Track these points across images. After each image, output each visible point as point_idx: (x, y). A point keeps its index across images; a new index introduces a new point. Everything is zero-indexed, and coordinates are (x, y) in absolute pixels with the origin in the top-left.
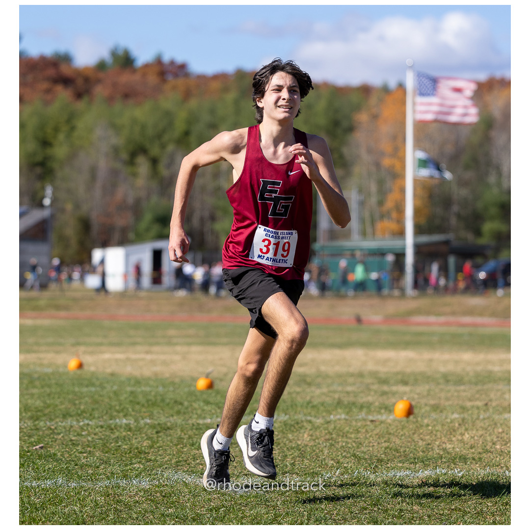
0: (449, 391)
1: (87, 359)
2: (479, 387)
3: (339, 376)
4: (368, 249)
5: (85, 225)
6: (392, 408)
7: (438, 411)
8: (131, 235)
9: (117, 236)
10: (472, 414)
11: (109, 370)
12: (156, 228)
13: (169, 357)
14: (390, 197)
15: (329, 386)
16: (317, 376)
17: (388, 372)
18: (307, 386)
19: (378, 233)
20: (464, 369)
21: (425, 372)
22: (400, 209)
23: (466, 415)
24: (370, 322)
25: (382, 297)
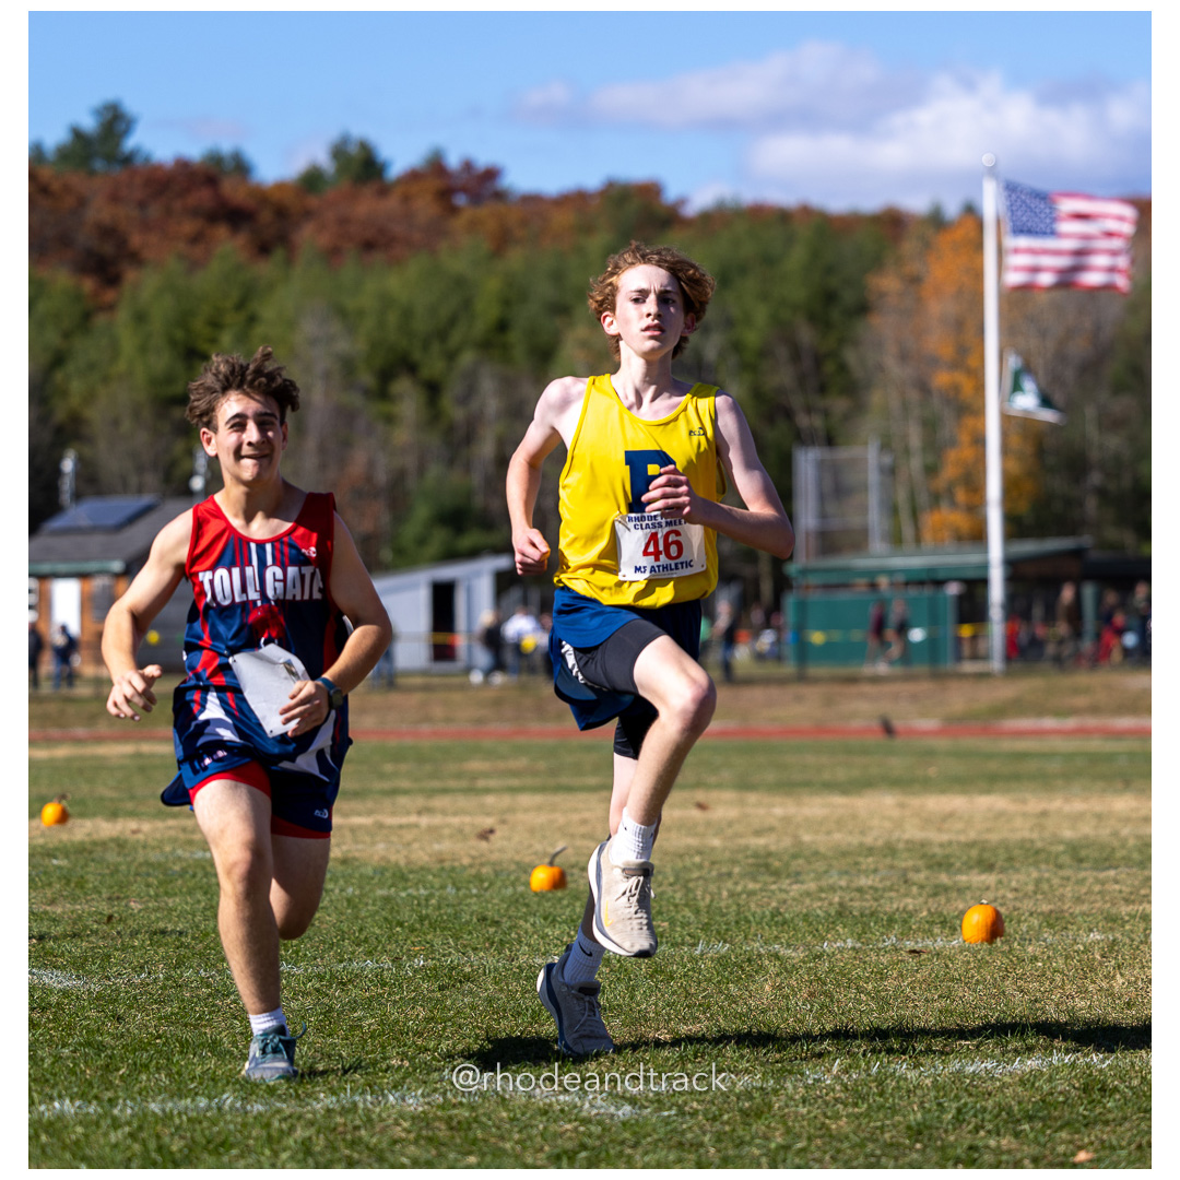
0: (1081, 882)
3: (844, 853)
4: (905, 572)
6: (957, 922)
7: (1058, 928)
8: (386, 554)
10: (1132, 931)
11: (336, 853)
12: (440, 537)
13: (467, 819)
14: (952, 455)
15: (818, 877)
16: (795, 856)
17: (950, 843)
18: (772, 879)
19: (927, 536)
20: (1115, 834)
21: (1032, 841)
22: (974, 481)
23: (1118, 935)
24: (912, 733)
25: (938, 676)
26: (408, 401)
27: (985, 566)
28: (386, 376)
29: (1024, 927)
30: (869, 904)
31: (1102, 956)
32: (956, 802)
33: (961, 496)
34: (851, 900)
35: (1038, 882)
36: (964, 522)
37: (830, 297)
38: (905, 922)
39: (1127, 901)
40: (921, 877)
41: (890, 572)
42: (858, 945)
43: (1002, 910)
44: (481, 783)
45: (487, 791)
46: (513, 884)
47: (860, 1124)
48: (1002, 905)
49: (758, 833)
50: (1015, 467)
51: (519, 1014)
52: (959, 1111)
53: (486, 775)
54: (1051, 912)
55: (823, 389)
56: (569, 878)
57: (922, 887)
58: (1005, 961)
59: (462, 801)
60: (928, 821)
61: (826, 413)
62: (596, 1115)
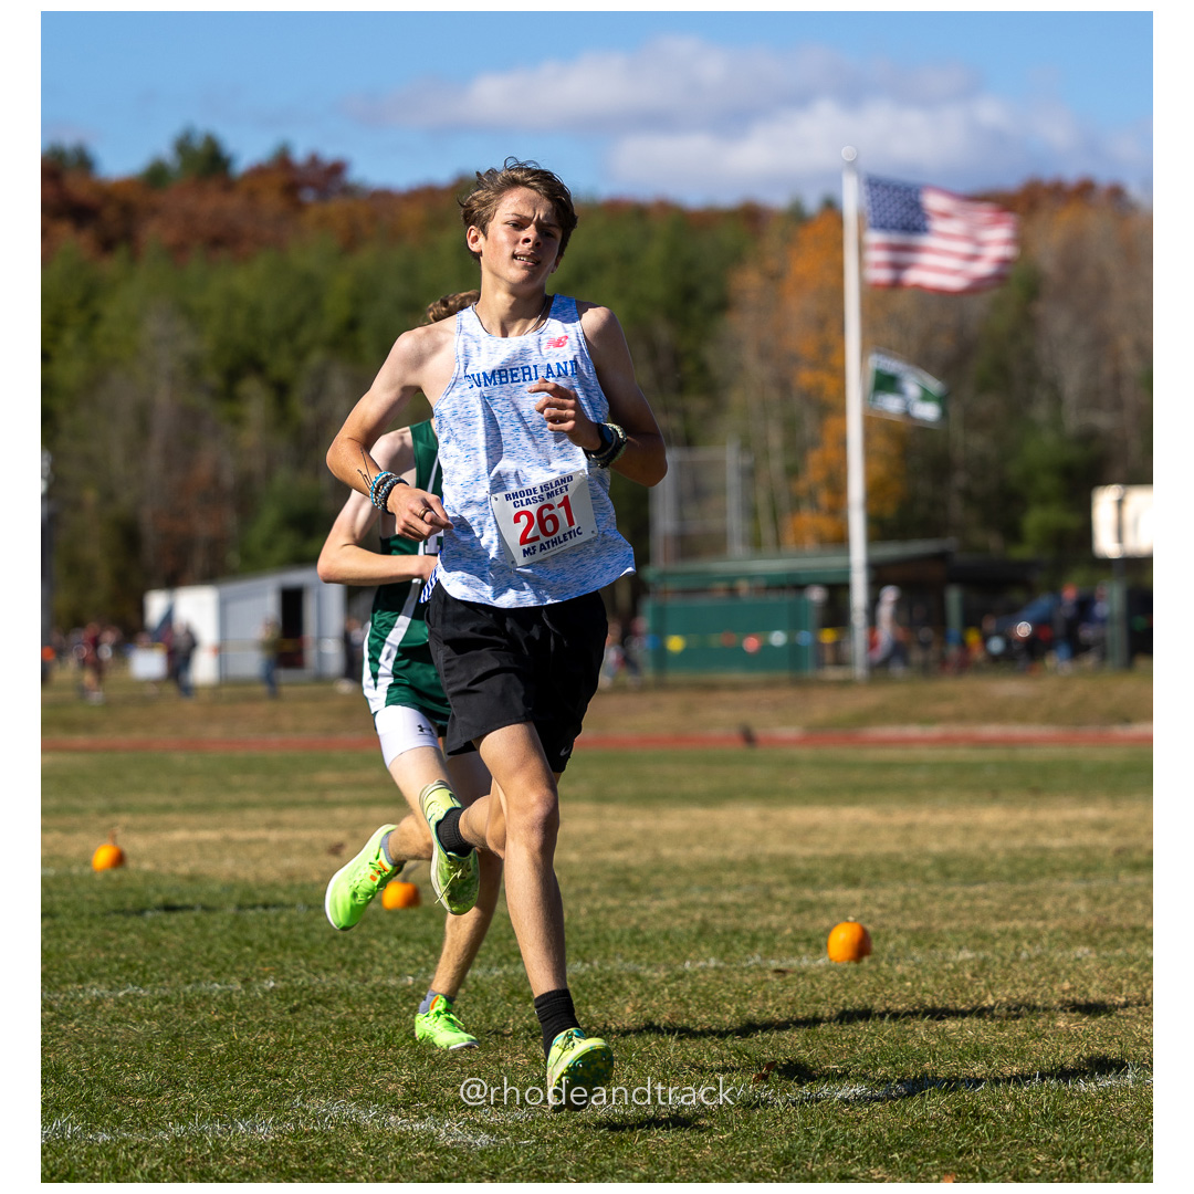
0: (950, 897)
1: (136, 844)
2: (1020, 887)
3: (705, 868)
4: (765, 576)
5: (129, 537)
6: (822, 940)
7: (926, 946)
8: (233, 558)
9: (199, 561)
10: (1003, 949)
11: (184, 869)
12: (287, 541)
13: (317, 833)
14: (814, 458)
15: (680, 892)
16: (656, 871)
17: (813, 858)
18: (631, 895)
19: (789, 539)
20: (984, 847)
21: (898, 855)
22: (836, 483)
23: (989, 953)
24: (773, 742)
25: (799, 683)
26: (256, 402)
27: (847, 570)
28: (233, 376)
29: (891, 945)
30: (731, 922)
31: (974, 975)
32: (819, 815)
33: (824, 498)
34: (714, 917)
35: (905, 898)
36: (827, 526)
37: (689, 294)
38: (769, 940)
39: (998, 918)
40: (784, 893)
41: (750, 577)
42: (721, 964)
43: (870, 928)
44: (333, 796)
45: (338, 804)
47: (726, 1153)
48: (869, 921)
49: (618, 847)
50: (880, 469)
51: (373, 1037)
52: (827, 1139)
53: (336, 787)
54: (919, 929)
55: (681, 388)
56: (423, 895)
58: (873, 980)
59: (313, 815)
60: (793, 834)
61: (684, 414)
62: (453, 1144)
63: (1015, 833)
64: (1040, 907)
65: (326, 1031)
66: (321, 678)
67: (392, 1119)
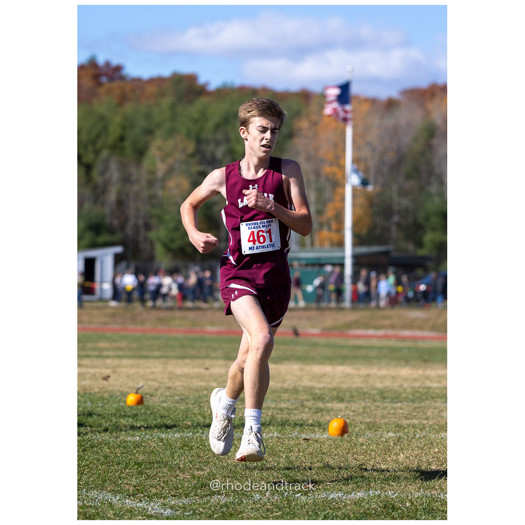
0: (385, 408)
2: (417, 405)
3: (274, 392)
4: (306, 259)
6: (326, 426)
7: (373, 430)
10: (408, 432)
12: (89, 236)
13: (98, 370)
14: (330, 206)
17: (324, 388)
19: (317, 243)
20: (401, 386)
21: (362, 388)
22: (339, 217)
23: (401, 434)
24: (307, 335)
27: (343, 258)
29: (357, 429)
30: (285, 416)
31: (394, 444)
32: (327, 369)
33: (334, 226)
35: (364, 408)
36: (335, 237)
38: (302, 425)
39: (406, 418)
40: (309, 404)
42: (280, 435)
43: (348, 421)
44: (105, 353)
45: (108, 357)
46: (118, 402)
48: (348, 418)
50: (360, 212)
51: (119, 464)
52: (325, 516)
53: (107, 349)
54: (370, 422)
56: (145, 400)
57: (310, 409)
58: (349, 445)
59: (96, 361)
60: (314, 377)
62: (155, 513)
63: (416, 380)
64: (426, 414)
65: (98, 460)
66: (101, 300)
67: (127, 501)
